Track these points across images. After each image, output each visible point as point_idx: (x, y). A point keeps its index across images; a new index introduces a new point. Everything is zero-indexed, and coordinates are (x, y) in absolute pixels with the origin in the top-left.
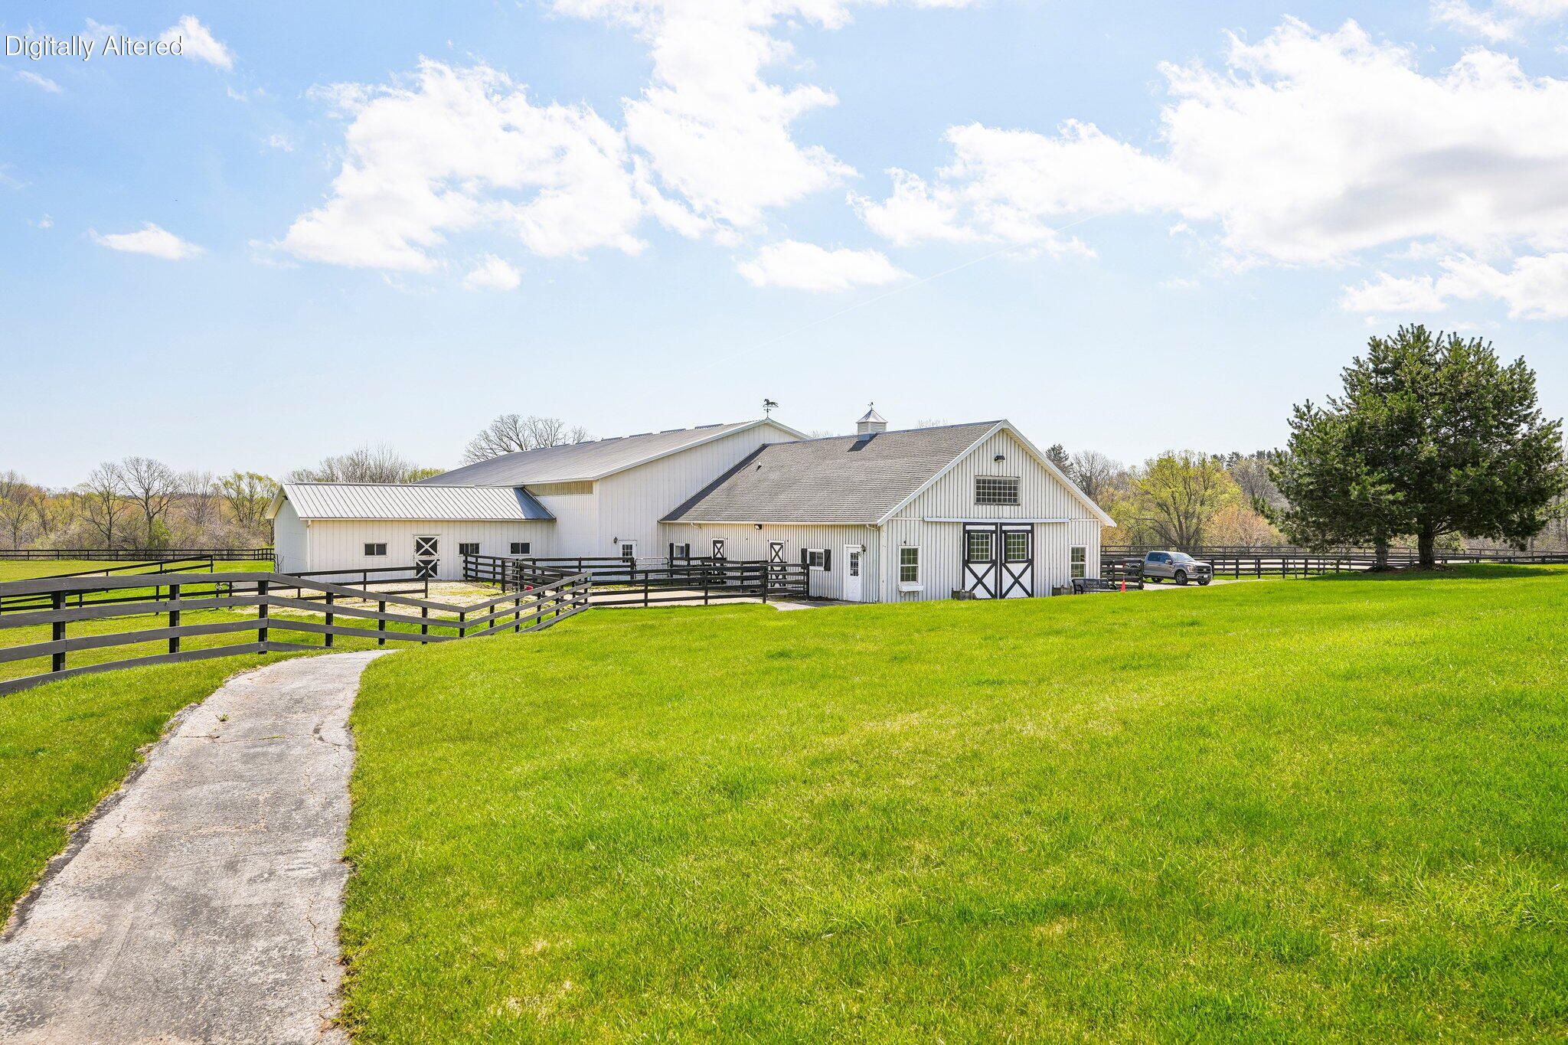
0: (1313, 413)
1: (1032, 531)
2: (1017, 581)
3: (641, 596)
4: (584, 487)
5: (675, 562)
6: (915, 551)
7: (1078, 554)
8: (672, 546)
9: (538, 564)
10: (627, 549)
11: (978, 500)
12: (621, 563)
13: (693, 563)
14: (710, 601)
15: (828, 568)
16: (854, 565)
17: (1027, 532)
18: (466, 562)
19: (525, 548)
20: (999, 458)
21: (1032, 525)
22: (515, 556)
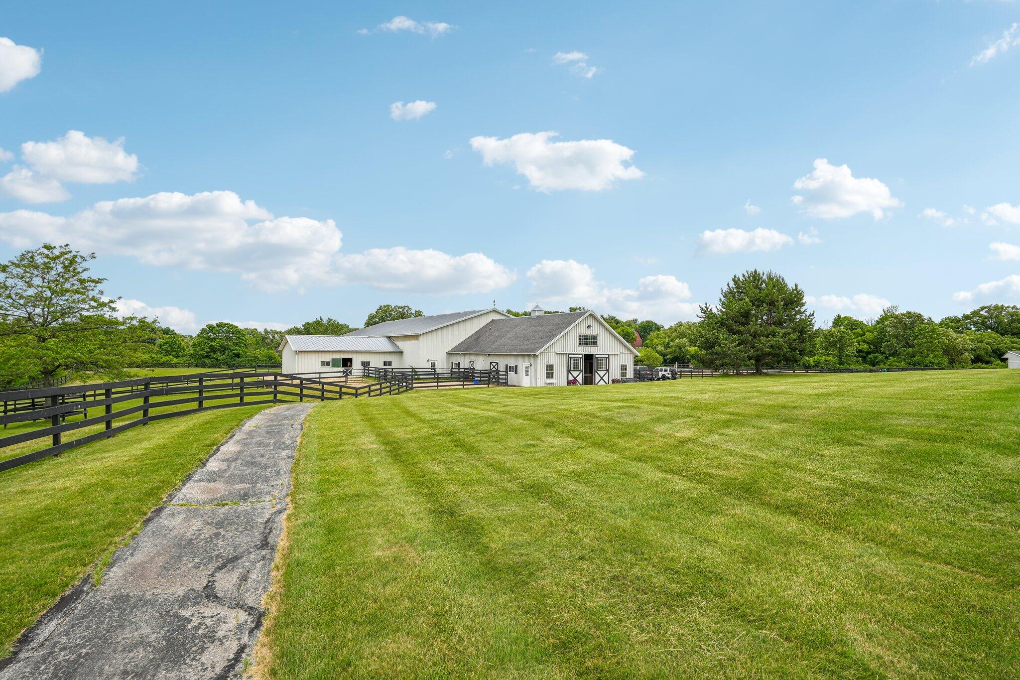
0: (709, 310)
1: (608, 358)
2: (602, 378)
3: (436, 384)
4: (416, 337)
5: (453, 370)
6: (553, 366)
7: (624, 368)
8: (452, 363)
9: (394, 370)
10: (433, 364)
11: (580, 344)
12: (430, 370)
13: (460, 370)
14: (465, 387)
15: (516, 373)
16: (527, 371)
17: (606, 358)
18: (364, 369)
19: (390, 363)
20: (589, 327)
21: (609, 355)
22: (385, 367)
